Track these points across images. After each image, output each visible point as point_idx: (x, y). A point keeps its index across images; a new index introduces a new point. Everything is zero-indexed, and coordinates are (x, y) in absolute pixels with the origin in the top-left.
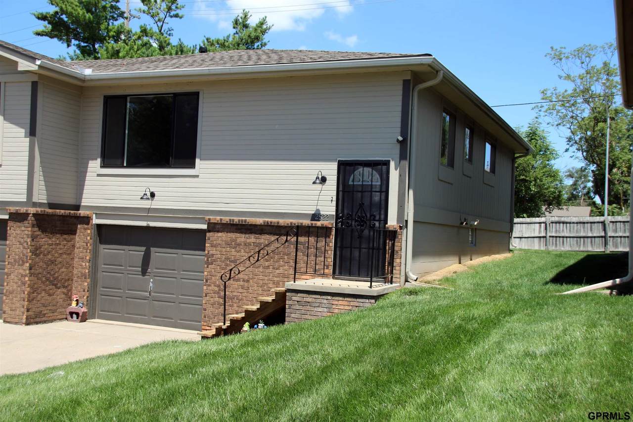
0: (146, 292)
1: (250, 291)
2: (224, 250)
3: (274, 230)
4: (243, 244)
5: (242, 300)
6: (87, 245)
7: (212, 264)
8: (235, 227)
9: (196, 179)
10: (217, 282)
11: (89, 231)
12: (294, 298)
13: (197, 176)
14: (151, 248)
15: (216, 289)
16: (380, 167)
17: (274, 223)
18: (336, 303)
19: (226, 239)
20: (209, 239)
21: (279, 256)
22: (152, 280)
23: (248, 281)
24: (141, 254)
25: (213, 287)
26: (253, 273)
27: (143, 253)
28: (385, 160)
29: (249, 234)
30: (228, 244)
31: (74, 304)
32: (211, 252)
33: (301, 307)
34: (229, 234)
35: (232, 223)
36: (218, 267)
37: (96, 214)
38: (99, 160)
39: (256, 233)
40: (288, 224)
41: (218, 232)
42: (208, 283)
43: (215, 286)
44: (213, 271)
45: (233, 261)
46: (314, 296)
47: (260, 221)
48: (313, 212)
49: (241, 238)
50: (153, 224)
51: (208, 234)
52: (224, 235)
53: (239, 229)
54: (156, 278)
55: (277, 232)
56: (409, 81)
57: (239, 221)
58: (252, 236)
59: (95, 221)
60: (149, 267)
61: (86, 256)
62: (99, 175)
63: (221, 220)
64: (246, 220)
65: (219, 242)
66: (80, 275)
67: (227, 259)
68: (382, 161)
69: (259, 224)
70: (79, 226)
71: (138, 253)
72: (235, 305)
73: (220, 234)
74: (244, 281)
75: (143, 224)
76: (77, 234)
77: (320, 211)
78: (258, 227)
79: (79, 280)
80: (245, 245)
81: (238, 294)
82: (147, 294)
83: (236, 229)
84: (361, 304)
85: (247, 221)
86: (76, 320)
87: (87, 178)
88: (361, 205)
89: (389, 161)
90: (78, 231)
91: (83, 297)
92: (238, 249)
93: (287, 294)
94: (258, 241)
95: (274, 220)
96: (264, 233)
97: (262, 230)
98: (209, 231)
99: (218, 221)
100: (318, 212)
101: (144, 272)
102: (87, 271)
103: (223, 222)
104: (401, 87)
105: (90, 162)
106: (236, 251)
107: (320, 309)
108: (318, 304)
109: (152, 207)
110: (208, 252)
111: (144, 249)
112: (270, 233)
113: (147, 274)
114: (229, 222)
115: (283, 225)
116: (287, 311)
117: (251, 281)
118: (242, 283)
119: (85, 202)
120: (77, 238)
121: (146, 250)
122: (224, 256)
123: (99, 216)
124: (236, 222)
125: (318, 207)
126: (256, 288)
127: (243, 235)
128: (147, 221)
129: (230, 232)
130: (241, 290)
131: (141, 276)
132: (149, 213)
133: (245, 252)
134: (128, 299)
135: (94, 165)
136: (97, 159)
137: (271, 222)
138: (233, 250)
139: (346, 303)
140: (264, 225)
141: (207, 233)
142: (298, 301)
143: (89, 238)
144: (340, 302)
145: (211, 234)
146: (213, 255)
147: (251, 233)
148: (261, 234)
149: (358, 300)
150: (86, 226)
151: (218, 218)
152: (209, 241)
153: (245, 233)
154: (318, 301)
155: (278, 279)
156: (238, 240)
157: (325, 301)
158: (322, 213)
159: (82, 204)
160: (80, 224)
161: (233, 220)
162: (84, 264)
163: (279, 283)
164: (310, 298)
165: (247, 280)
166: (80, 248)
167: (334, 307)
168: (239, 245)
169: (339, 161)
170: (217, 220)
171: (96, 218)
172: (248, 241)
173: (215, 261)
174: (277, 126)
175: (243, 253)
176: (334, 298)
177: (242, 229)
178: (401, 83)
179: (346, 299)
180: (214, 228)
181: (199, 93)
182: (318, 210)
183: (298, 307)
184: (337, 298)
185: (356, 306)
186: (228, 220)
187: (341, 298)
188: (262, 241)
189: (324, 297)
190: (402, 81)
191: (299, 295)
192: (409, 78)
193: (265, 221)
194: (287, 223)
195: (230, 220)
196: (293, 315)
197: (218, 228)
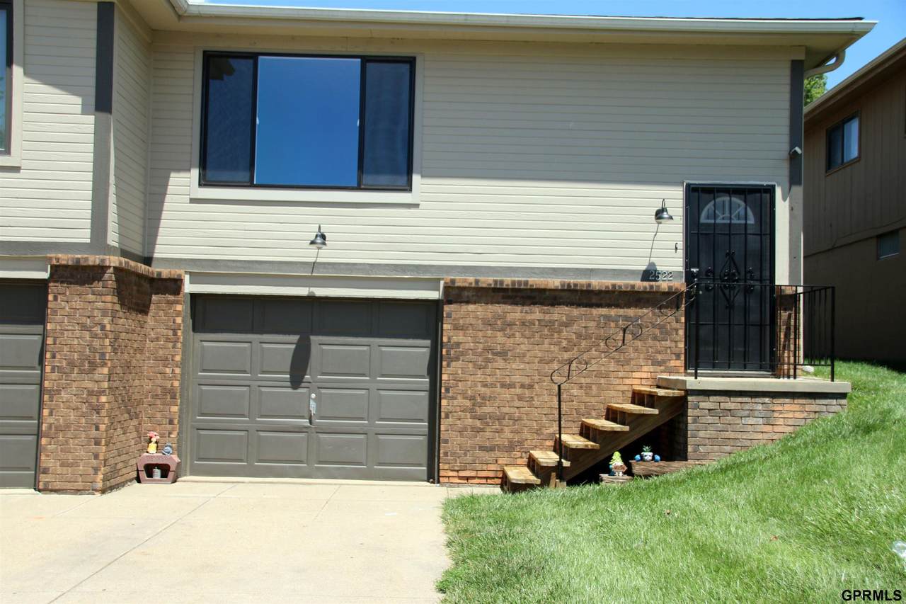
0: (303, 417)
1: (536, 403)
2: (480, 334)
3: (577, 297)
4: (517, 323)
5: (520, 419)
6: (175, 334)
7: (457, 359)
8: (501, 294)
9: (413, 211)
10: (469, 392)
11: (179, 308)
12: (702, 405)
13: (416, 206)
14: (313, 338)
15: (468, 403)
16: (758, 195)
17: (582, 285)
18: (780, 408)
19: (485, 315)
20: (449, 316)
21: (589, 341)
22: (313, 396)
23: (531, 387)
24: (291, 349)
25: (460, 400)
26: (539, 373)
27: (293, 347)
28: (767, 185)
29: (530, 305)
30: (488, 324)
31: (152, 448)
32: (455, 339)
33: (716, 420)
34: (490, 306)
35: (498, 286)
36: (470, 365)
37: (191, 274)
38: (195, 173)
39: (542, 304)
40: (607, 287)
41: (468, 302)
42: (450, 394)
43: (465, 398)
44: (460, 372)
45: (500, 353)
46: (740, 399)
47: (555, 282)
48: (644, 268)
49: (515, 313)
50: (320, 292)
51: (447, 308)
52: (480, 309)
53: (509, 297)
54: (323, 391)
55: (585, 301)
56: (801, 62)
57: (513, 283)
58: (537, 309)
59: (189, 287)
60: (308, 371)
61: (173, 356)
62: (193, 201)
63: (477, 281)
64: (527, 281)
65: (470, 320)
66: (159, 391)
67: (487, 350)
68: (763, 185)
69: (553, 288)
70: (154, 298)
71: (282, 346)
72: (506, 429)
73: (471, 307)
74: (523, 386)
75: (302, 291)
76: (151, 314)
77: (655, 266)
78: (547, 293)
79: (158, 402)
80: (523, 324)
81: (512, 410)
82: (305, 422)
83: (503, 297)
84: (824, 408)
85: (530, 283)
86: (159, 480)
87: (166, 207)
88: (730, 255)
89: (773, 187)
90: (152, 307)
91: (170, 433)
92: (508, 331)
93: (690, 398)
94: (547, 317)
95: (582, 281)
96: (559, 304)
97: (555, 298)
98: (450, 302)
99: (471, 283)
100: (652, 268)
101: (296, 381)
102: (177, 384)
103: (481, 285)
104: (787, 72)
105: (173, 175)
106: (505, 335)
107: (751, 421)
108: (748, 412)
109: (319, 260)
110: (449, 338)
111: (295, 338)
112: (570, 304)
113: (303, 385)
114: (493, 286)
115: (597, 288)
116: (690, 427)
117: (536, 386)
118: (518, 391)
119: (160, 252)
120: (149, 319)
121: (299, 340)
122: (481, 346)
123: (196, 278)
124: (507, 285)
125: (653, 260)
126: (546, 398)
127: (519, 308)
128: (310, 286)
129: (492, 303)
130: (517, 403)
131: (290, 390)
132: (314, 272)
133: (523, 336)
134: (262, 434)
135: (184, 183)
136: (189, 170)
137: (576, 285)
138: (499, 334)
139: (797, 408)
140: (562, 290)
141: (445, 306)
142: (709, 410)
143: (179, 320)
144: (787, 407)
145: (453, 307)
146: (458, 344)
147: (534, 304)
148: (553, 305)
149: (818, 401)
150: (171, 298)
151: (471, 279)
152: (450, 320)
153: (523, 305)
154: (747, 407)
155: (588, 380)
156: (510, 317)
157: (760, 407)
158: (659, 268)
159: (156, 255)
160: (156, 294)
161: (502, 282)
162: (168, 371)
163: (591, 387)
164: (731, 403)
165: (529, 385)
166: (157, 339)
167: (776, 415)
168: (511, 325)
169: (688, 185)
170: (470, 281)
171: (191, 282)
172: (529, 317)
173: (462, 354)
174: (571, 125)
175: (518, 338)
176: (775, 401)
177: (516, 297)
178: (788, 65)
179: (796, 401)
180: (459, 296)
181: (414, 59)
182: (652, 264)
183: (710, 419)
184: (781, 401)
185: (815, 412)
186: (491, 282)
187: (787, 400)
188: (556, 317)
189: (758, 400)
190: (790, 63)
191: (712, 398)
192: (802, 57)
193: (564, 282)
194: (607, 284)
195: (496, 282)
196: (702, 434)
197: (468, 297)
